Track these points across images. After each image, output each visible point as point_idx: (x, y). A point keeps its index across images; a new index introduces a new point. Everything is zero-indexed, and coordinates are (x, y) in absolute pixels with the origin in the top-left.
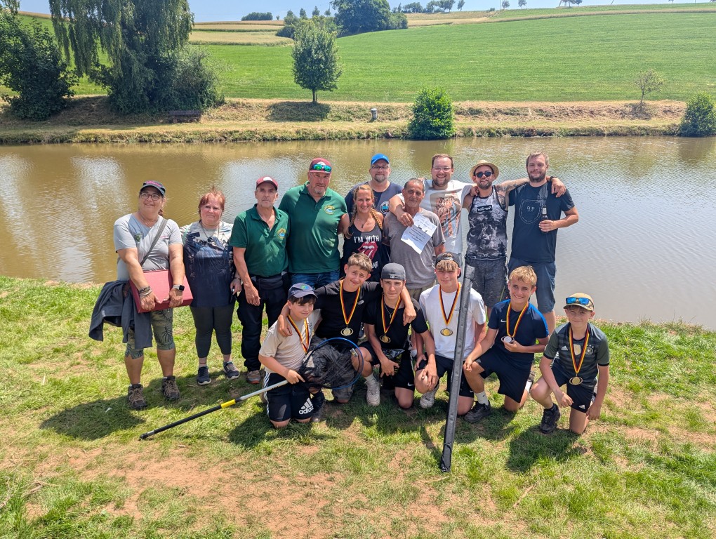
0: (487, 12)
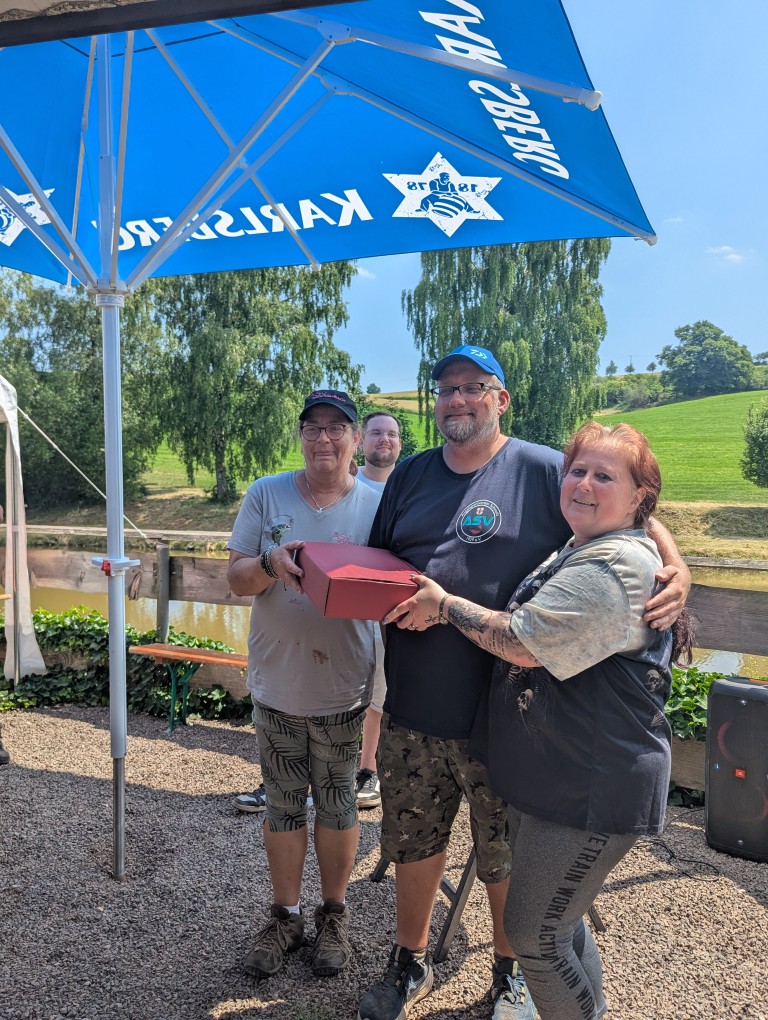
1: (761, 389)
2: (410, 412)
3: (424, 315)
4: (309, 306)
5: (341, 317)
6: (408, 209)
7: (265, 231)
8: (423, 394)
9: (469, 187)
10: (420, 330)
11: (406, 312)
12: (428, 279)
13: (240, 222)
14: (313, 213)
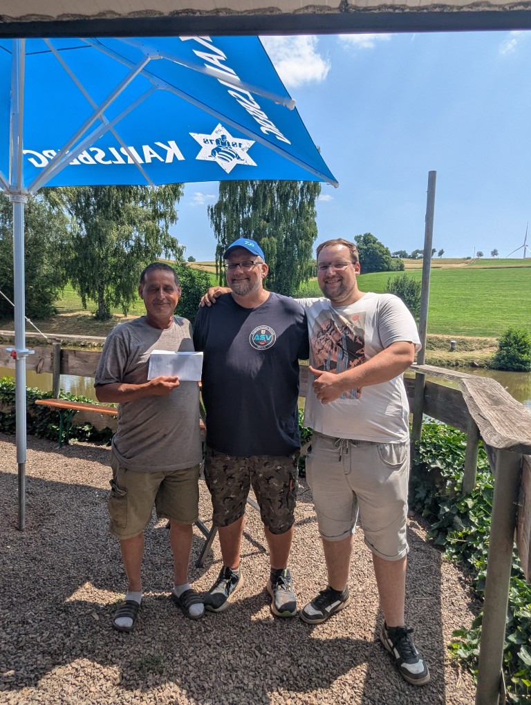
0: (464, 259)
1: (395, 271)
2: (211, 273)
3: (220, 220)
4: (155, 211)
5: (173, 218)
6: (204, 155)
7: (124, 162)
8: (218, 264)
9: (238, 145)
10: (217, 228)
11: (210, 217)
12: (223, 200)
13: (109, 156)
14: (151, 153)
